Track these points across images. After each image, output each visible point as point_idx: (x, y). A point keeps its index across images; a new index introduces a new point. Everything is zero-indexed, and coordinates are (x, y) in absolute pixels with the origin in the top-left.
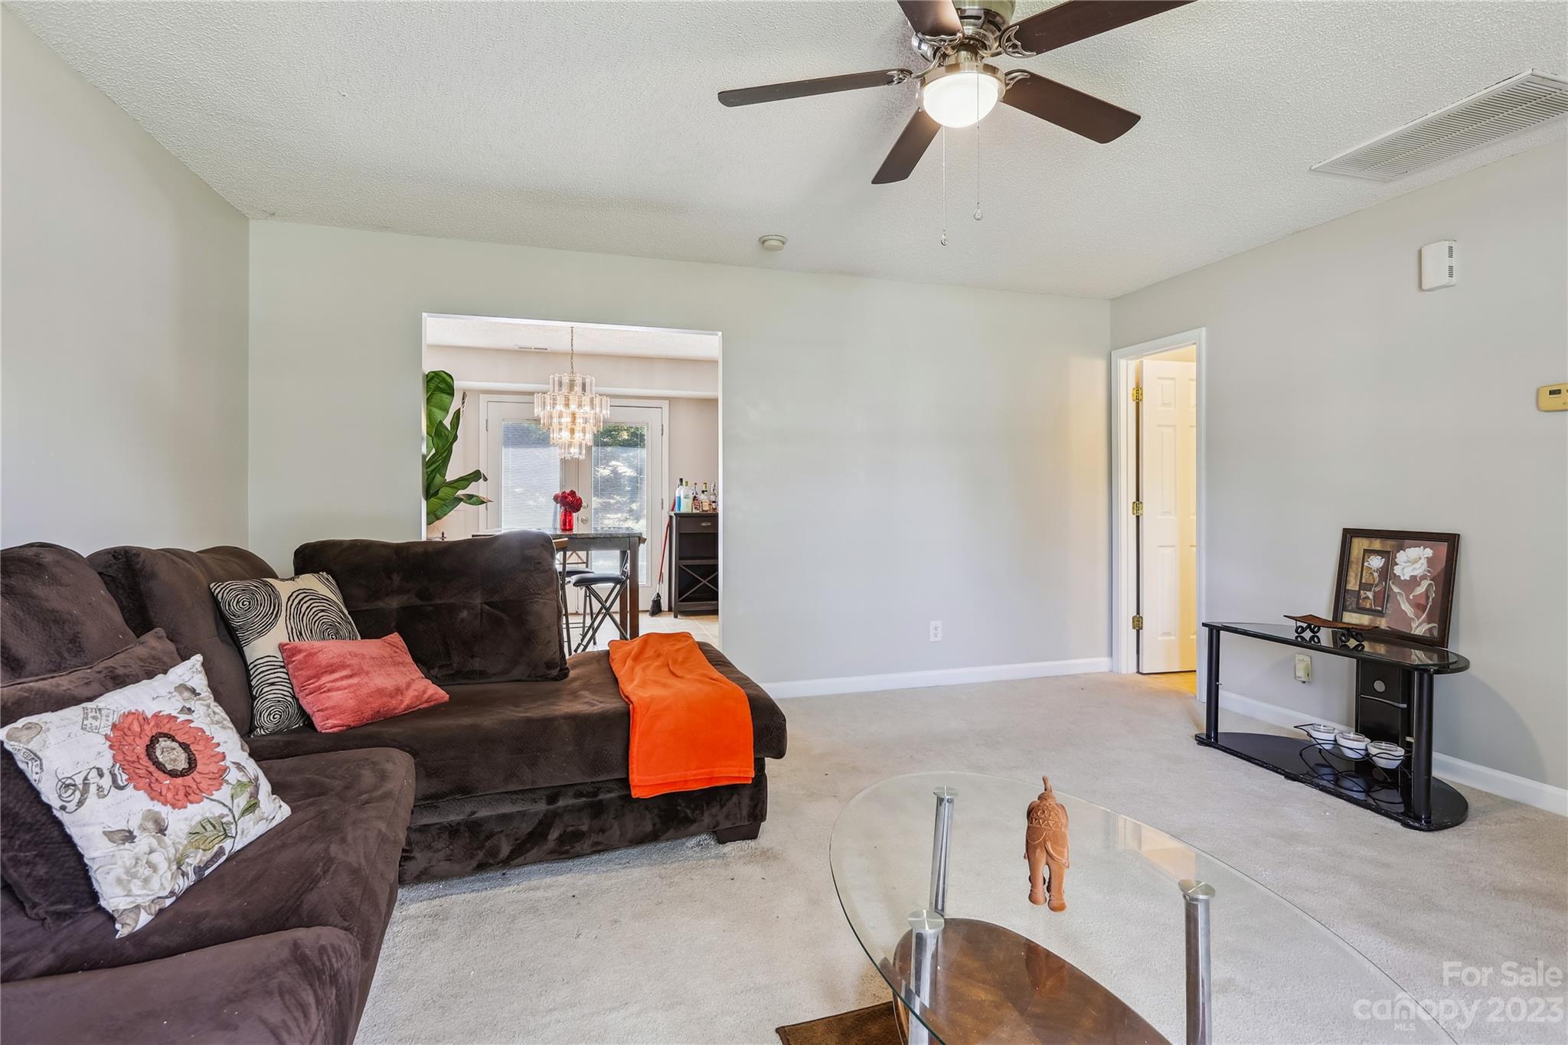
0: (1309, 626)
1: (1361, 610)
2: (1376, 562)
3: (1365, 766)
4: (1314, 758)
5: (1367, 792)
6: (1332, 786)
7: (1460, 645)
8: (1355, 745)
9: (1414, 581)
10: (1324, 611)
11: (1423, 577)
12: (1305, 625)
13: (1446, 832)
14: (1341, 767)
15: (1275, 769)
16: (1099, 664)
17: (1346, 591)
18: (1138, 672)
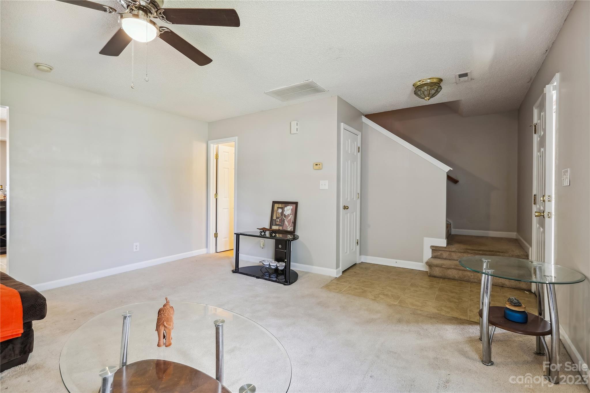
0: (263, 231)
1: (276, 225)
2: (280, 211)
3: (276, 270)
4: (264, 270)
5: (277, 278)
6: (268, 278)
7: (298, 233)
8: (274, 264)
9: (288, 215)
10: (268, 227)
11: (290, 214)
12: (262, 231)
13: (293, 284)
14: (271, 271)
15: (254, 276)
16: (203, 251)
17: (273, 219)
18: (216, 252)
